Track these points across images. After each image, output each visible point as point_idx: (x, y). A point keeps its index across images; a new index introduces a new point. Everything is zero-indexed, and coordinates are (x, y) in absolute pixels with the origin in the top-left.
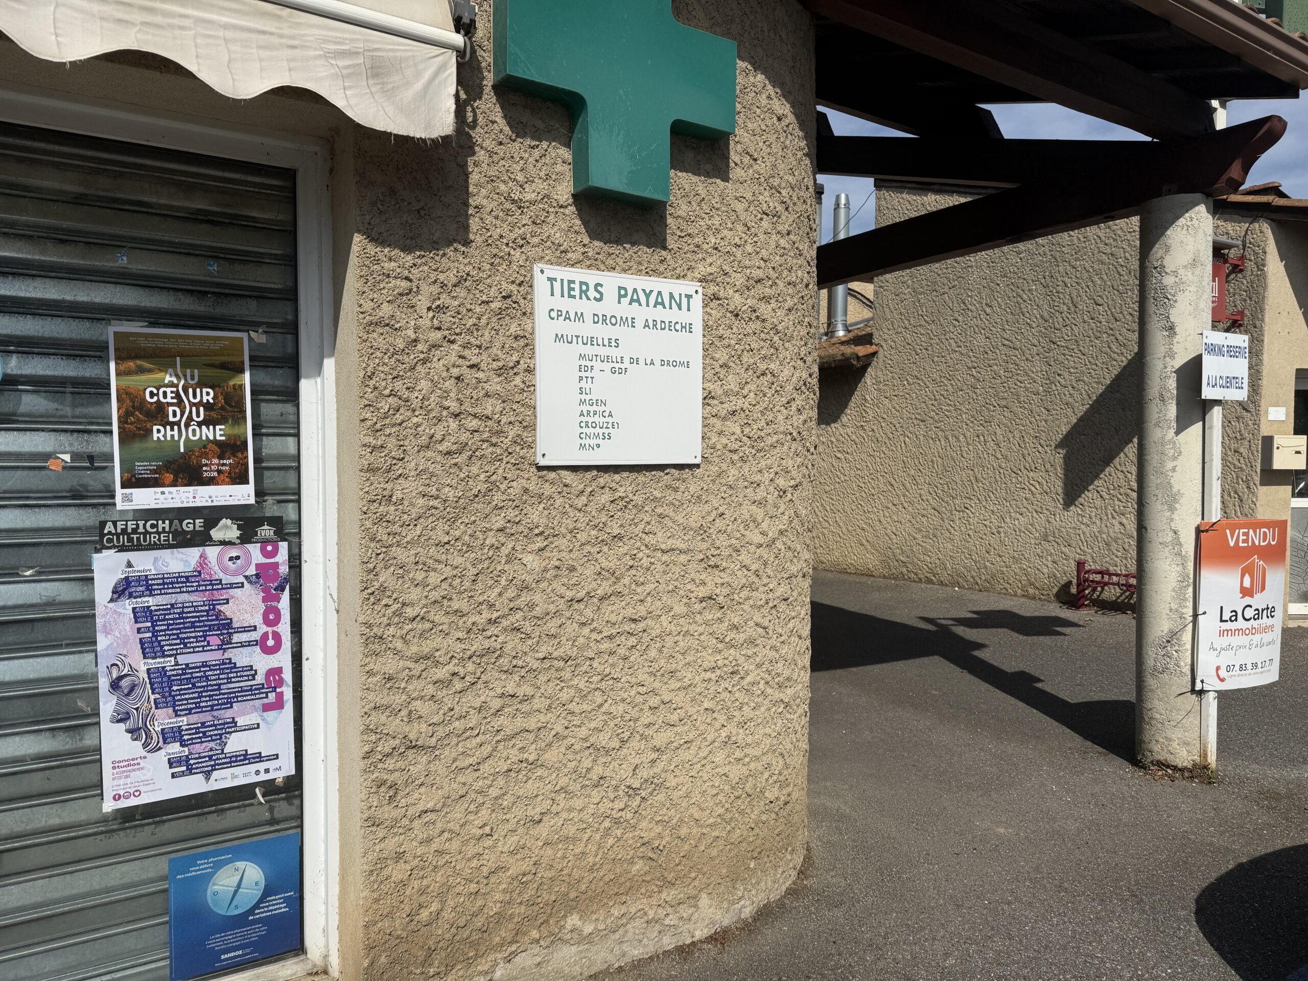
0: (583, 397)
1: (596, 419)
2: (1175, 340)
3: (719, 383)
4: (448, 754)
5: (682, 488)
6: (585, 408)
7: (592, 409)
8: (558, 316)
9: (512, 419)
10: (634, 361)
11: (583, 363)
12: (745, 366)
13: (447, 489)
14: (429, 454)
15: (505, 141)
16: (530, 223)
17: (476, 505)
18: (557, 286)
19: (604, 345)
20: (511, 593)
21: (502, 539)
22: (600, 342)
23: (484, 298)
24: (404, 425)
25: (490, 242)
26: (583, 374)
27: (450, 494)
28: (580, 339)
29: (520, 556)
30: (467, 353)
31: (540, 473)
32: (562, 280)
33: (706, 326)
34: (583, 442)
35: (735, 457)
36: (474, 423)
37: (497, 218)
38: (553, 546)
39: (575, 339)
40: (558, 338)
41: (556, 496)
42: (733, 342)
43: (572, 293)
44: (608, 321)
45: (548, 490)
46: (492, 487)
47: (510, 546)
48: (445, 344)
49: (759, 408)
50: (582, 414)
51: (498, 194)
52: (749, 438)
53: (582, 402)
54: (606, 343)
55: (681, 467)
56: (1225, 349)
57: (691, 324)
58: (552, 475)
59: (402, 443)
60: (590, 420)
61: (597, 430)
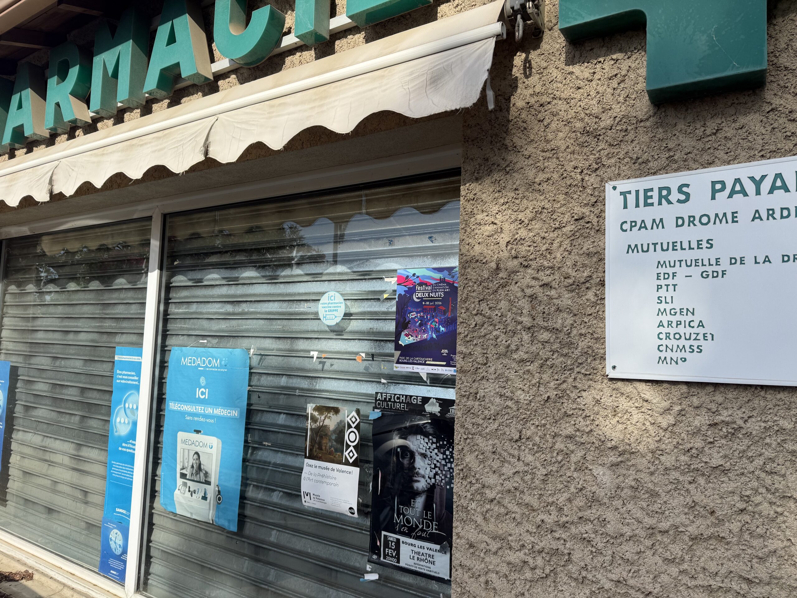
0: (663, 306)
1: (681, 329)
6: (665, 319)
7: (674, 319)
11: (662, 270)
26: (663, 282)
43: (649, 201)
45: (623, 403)
50: (661, 325)
58: (628, 388)
60: (672, 331)
61: (682, 342)
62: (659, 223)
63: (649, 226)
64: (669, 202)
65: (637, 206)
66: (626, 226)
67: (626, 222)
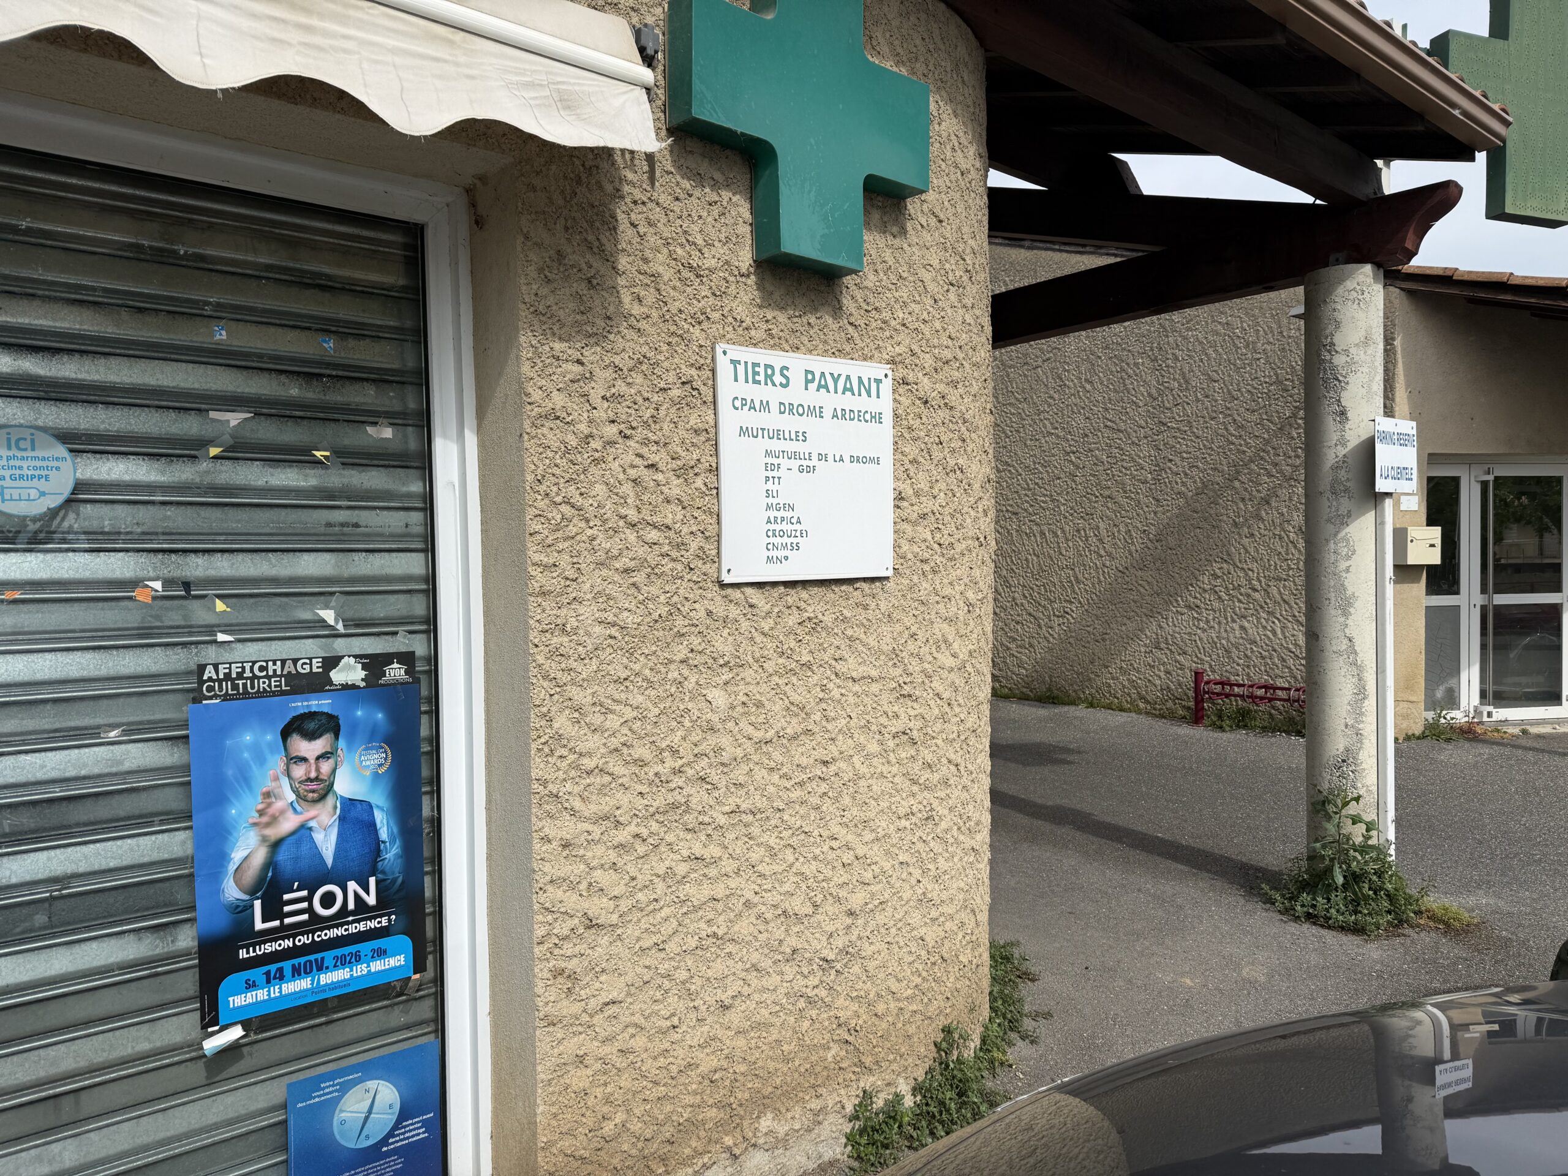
0: (770, 500)
1: (785, 526)
2: (1347, 427)
3: (909, 481)
4: (631, 931)
5: (873, 605)
6: (772, 514)
7: (779, 514)
8: (743, 405)
9: (694, 528)
10: (822, 457)
11: (770, 460)
12: (935, 462)
13: (626, 614)
14: (605, 572)
15: (682, 196)
16: (709, 295)
17: (656, 632)
18: (741, 369)
19: (791, 440)
20: (694, 737)
21: (686, 672)
22: (787, 436)
23: (662, 385)
24: (578, 538)
25: (667, 317)
26: (770, 474)
27: (629, 619)
28: (766, 432)
29: (704, 692)
30: (644, 451)
31: (723, 593)
32: (746, 363)
33: (896, 416)
34: (770, 553)
35: (927, 568)
36: (653, 535)
37: (674, 288)
38: (739, 678)
39: (760, 432)
40: (743, 431)
41: (742, 619)
42: (922, 434)
43: (757, 378)
44: (795, 411)
45: (734, 612)
46: (675, 609)
47: (693, 680)
48: (620, 440)
49: (947, 510)
50: (769, 521)
51: (675, 259)
52: (940, 545)
53: (769, 507)
54: (793, 436)
55: (873, 580)
56: (1396, 437)
57: (880, 413)
58: (736, 594)
59: (575, 560)
60: (778, 527)
61: (785, 540)
62: (765, 406)
63: (758, 409)
64: (774, 385)
65: (747, 381)
66: (738, 404)
67: (736, 398)
